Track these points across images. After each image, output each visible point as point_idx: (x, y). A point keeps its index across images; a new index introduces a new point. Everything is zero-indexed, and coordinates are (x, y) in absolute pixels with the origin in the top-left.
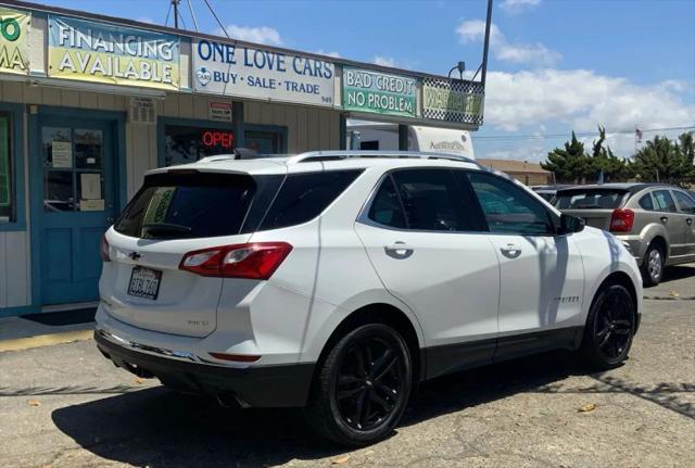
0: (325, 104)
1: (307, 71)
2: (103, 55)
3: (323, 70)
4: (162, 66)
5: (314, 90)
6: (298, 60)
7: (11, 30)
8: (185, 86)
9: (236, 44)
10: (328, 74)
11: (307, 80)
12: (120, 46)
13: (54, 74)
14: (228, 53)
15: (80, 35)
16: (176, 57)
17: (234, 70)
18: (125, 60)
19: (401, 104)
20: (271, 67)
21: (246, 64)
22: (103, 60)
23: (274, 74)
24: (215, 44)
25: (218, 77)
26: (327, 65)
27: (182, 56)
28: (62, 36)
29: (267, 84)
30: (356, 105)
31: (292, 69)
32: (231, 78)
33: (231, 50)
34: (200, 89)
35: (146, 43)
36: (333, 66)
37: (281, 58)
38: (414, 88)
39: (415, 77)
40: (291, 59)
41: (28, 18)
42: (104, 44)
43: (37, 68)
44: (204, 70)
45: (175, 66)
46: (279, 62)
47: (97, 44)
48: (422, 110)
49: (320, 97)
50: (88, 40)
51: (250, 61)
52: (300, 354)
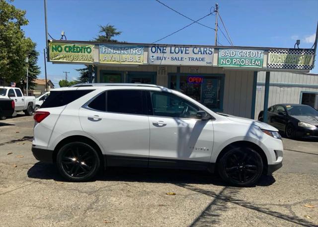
0: (208, 65)
1: (200, 53)
2: (117, 55)
3: (208, 52)
4: (137, 57)
5: (203, 59)
6: (195, 49)
7: (89, 50)
8: (145, 62)
9: (166, 46)
10: (210, 53)
11: (199, 56)
12: (123, 51)
13: (101, 62)
14: (163, 49)
15: (109, 49)
16: (142, 53)
17: (165, 55)
18: (124, 56)
19: (253, 62)
20: (182, 53)
21: (171, 53)
22: (117, 57)
23: (184, 55)
24: (158, 47)
25: (158, 58)
26: (210, 49)
27: (145, 53)
28: (104, 50)
29: (180, 59)
30: (226, 64)
31: (192, 52)
32: (164, 58)
33: (165, 48)
34: (151, 63)
35: (132, 50)
36: (213, 49)
37: (187, 49)
38: (262, 54)
39: (263, 50)
40: (192, 49)
41: (94, 46)
42: (117, 51)
43: (96, 61)
44: (153, 57)
45: (142, 56)
46: (186, 50)
47: (115, 51)
48: (268, 64)
49: (205, 62)
50: (112, 51)
51: (173, 51)
52: (47, 147)
